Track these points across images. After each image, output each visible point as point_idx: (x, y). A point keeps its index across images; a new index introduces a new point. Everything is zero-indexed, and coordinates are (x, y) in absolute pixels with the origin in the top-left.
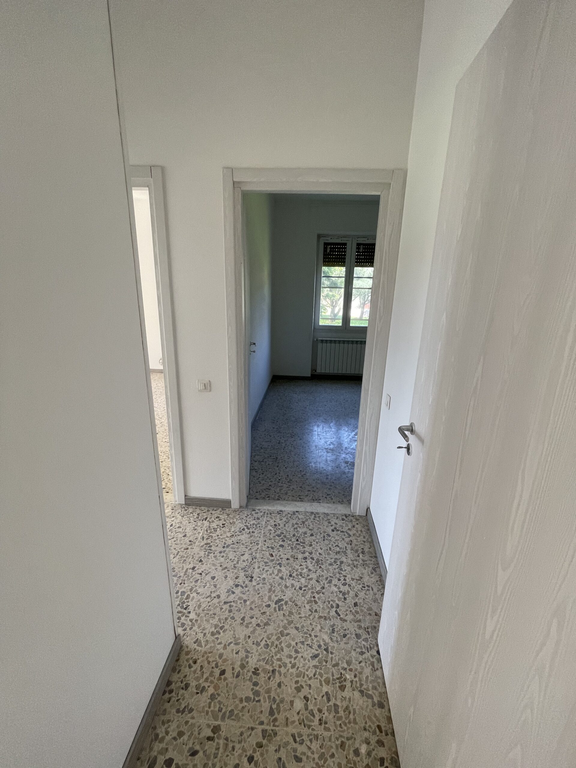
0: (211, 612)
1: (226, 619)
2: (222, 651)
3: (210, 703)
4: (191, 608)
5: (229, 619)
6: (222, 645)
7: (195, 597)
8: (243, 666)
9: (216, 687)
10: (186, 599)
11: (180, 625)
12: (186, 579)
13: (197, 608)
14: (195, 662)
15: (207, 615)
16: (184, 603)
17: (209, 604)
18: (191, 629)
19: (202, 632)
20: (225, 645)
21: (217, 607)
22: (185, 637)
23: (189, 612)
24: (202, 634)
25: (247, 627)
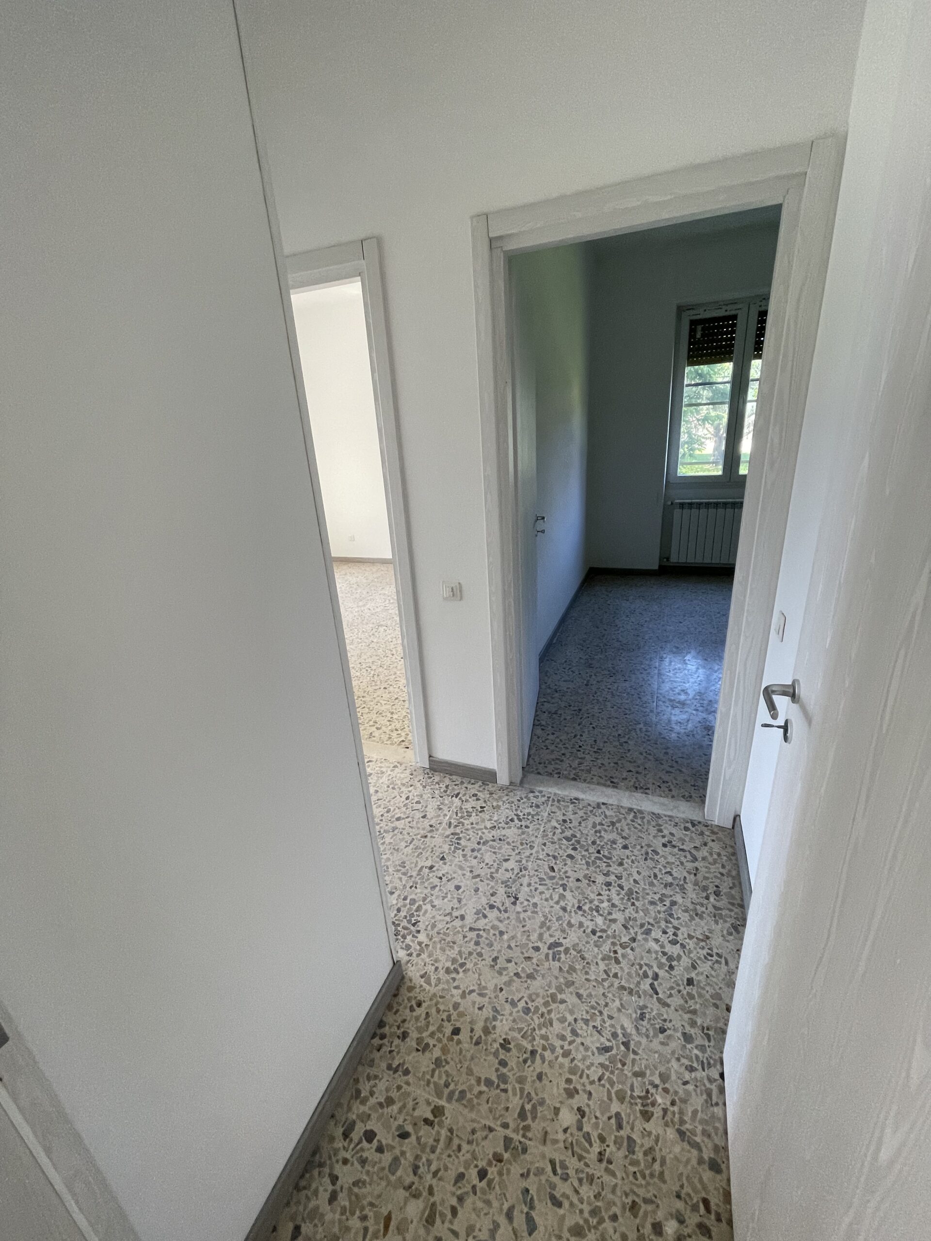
0: (449, 939)
1: (470, 954)
2: (458, 999)
3: (433, 1071)
4: (421, 926)
5: (475, 955)
6: (460, 991)
7: (429, 911)
8: (486, 1031)
9: (445, 1050)
10: (416, 911)
11: (404, 946)
12: (419, 881)
13: (429, 927)
14: (419, 1005)
15: (443, 942)
16: (412, 915)
17: (448, 926)
18: (418, 955)
19: (432, 965)
20: (464, 992)
21: (458, 932)
22: (409, 965)
23: (418, 932)
24: (433, 968)
25: (500, 973)
